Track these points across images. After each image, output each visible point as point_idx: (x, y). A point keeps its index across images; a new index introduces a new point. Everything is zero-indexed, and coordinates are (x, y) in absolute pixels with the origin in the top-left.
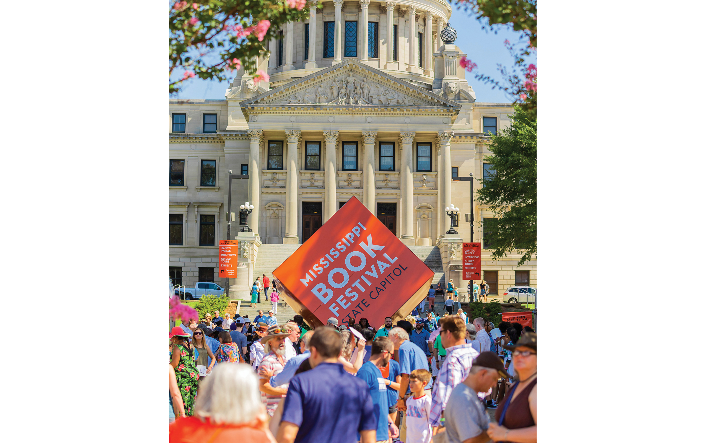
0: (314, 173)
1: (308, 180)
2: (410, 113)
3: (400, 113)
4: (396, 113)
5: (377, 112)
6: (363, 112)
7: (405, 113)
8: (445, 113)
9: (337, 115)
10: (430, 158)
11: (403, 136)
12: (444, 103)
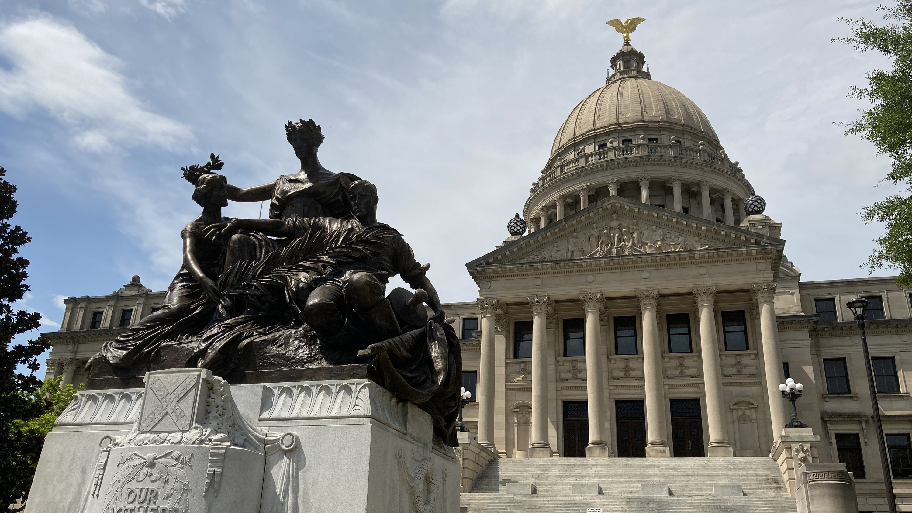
0: (575, 361)
1: (569, 371)
2: (705, 260)
3: (690, 261)
4: (684, 261)
5: (656, 263)
6: (636, 265)
7: (698, 261)
8: (759, 256)
9: (599, 272)
10: (744, 333)
11: (698, 294)
12: (756, 240)
